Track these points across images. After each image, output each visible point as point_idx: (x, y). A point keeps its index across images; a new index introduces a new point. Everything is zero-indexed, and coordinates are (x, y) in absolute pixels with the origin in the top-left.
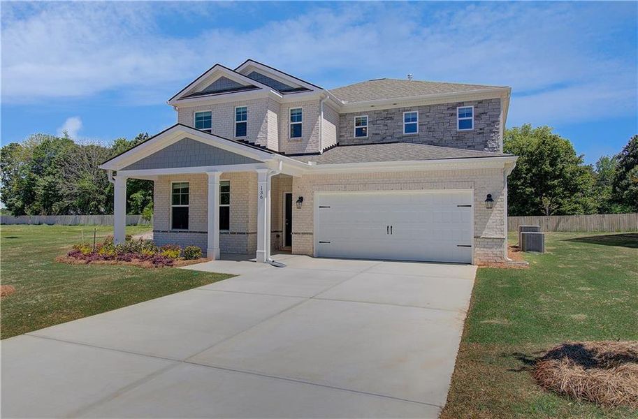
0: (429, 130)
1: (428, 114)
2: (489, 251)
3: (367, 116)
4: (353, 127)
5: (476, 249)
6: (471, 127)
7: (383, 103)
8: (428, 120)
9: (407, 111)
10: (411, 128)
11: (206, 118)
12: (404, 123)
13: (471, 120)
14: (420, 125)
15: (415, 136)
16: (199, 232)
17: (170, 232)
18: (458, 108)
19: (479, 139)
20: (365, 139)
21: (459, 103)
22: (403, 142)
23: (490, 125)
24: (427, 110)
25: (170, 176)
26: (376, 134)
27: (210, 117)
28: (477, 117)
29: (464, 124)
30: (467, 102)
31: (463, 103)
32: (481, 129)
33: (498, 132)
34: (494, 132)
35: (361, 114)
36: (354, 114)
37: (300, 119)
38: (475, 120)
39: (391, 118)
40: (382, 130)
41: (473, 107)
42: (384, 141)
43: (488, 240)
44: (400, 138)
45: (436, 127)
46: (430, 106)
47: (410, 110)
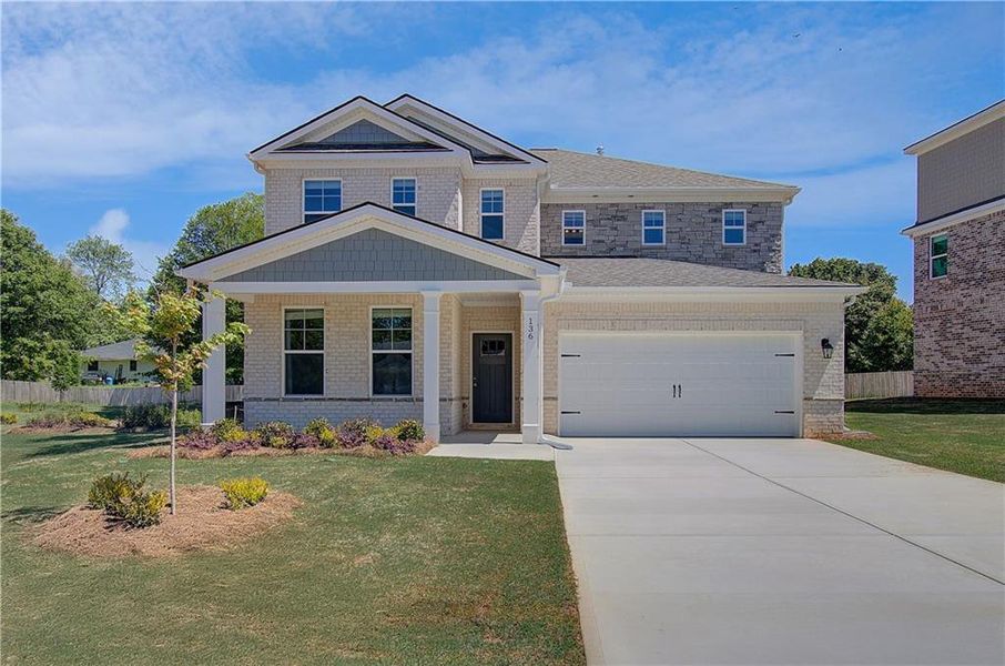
0: (682, 240)
1: (679, 217)
2: (823, 418)
3: (584, 212)
4: (559, 228)
5: (807, 415)
6: (742, 241)
7: (613, 191)
8: (680, 224)
9: (650, 208)
10: (654, 236)
11: (328, 192)
12: (644, 228)
13: (742, 230)
14: (667, 232)
15: (661, 248)
16: (350, 400)
17: (284, 400)
18: (724, 211)
19: (753, 260)
20: (581, 249)
21: (726, 204)
22: (641, 257)
23: (766, 240)
24: (679, 210)
25: (281, 295)
26: (599, 241)
27: (338, 191)
28: (751, 226)
29: (734, 236)
30: (737, 203)
31: (731, 203)
32: (756, 245)
33: (779, 251)
34: (774, 251)
35: (573, 206)
36: (561, 206)
37: (499, 208)
38: (748, 230)
39: (623, 218)
40: (609, 236)
41: (745, 211)
42: (612, 254)
43: (821, 403)
44: (636, 250)
45: (692, 237)
46: (683, 204)
47: (653, 208)
